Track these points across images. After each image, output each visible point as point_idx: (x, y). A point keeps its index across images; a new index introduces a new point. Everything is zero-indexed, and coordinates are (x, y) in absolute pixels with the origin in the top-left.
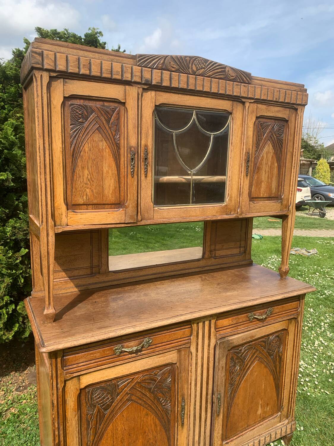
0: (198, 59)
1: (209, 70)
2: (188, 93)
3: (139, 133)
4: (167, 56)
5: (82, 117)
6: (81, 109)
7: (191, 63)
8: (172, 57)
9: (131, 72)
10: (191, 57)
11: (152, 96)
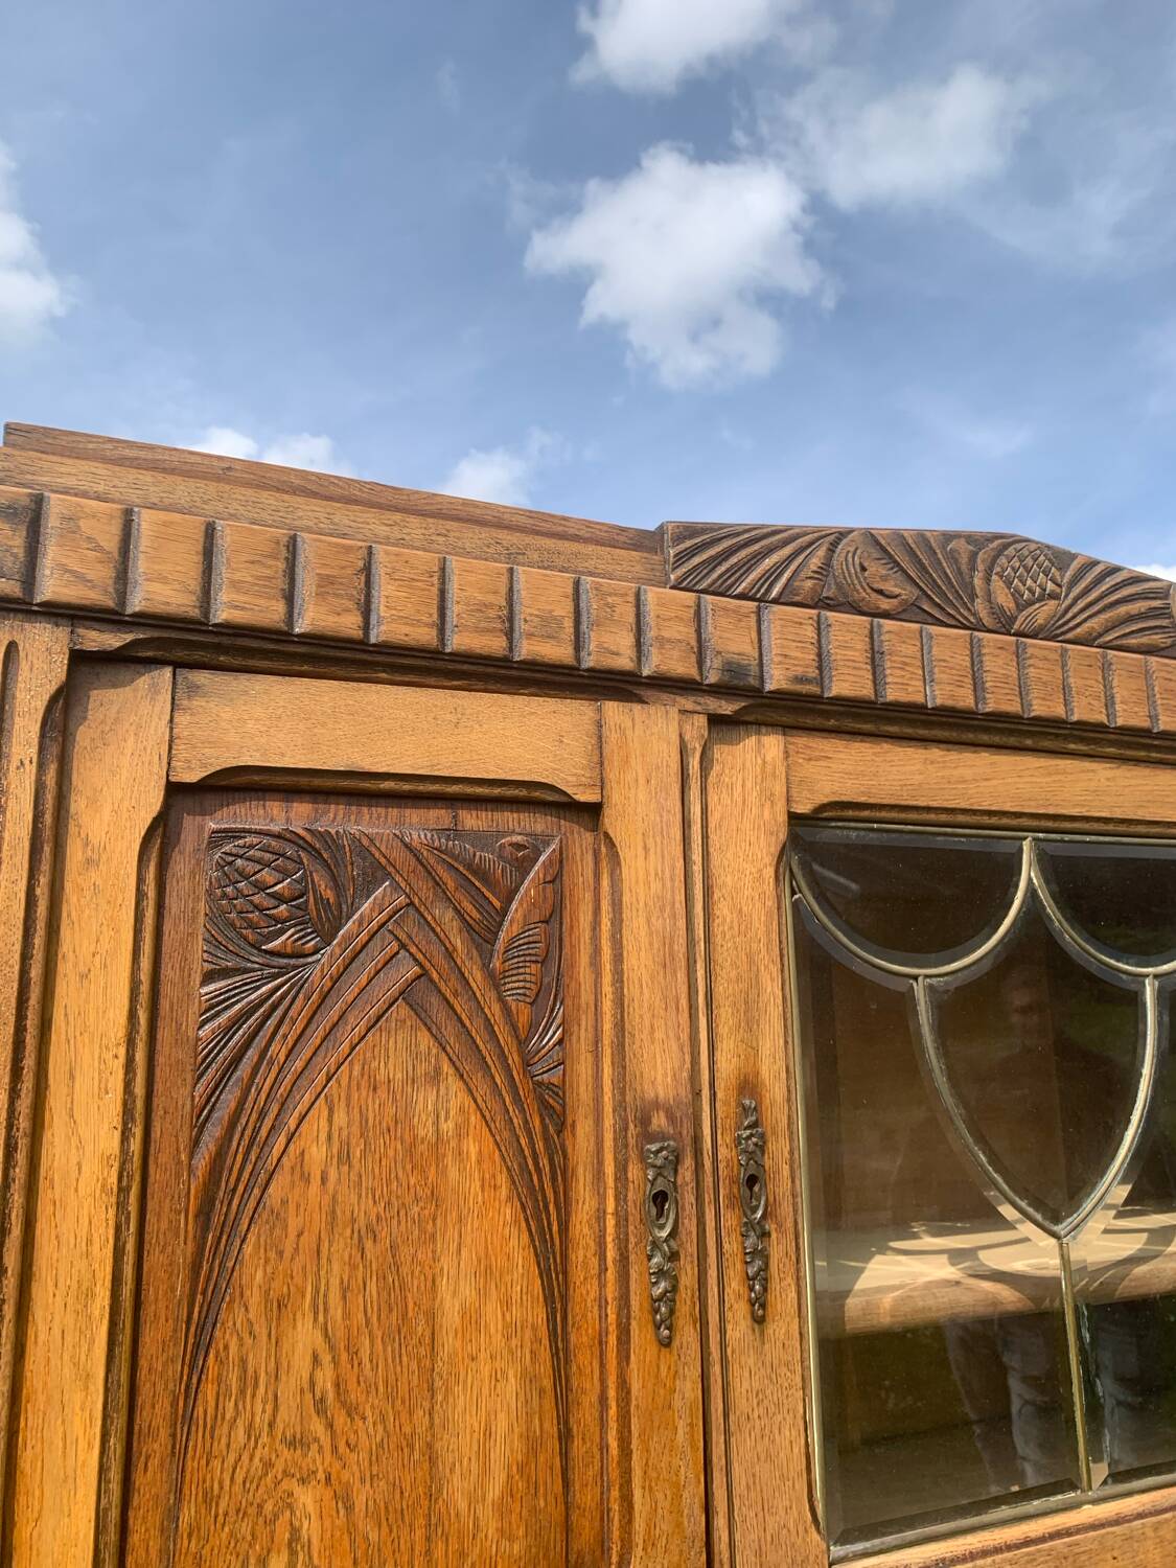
0: (1019, 546)
1: (1081, 604)
2: (985, 738)
3: (701, 1003)
4: (842, 534)
5: (300, 919)
6: (290, 866)
7: (981, 567)
8: (871, 537)
9: (632, 619)
10: (977, 541)
11: (768, 759)
